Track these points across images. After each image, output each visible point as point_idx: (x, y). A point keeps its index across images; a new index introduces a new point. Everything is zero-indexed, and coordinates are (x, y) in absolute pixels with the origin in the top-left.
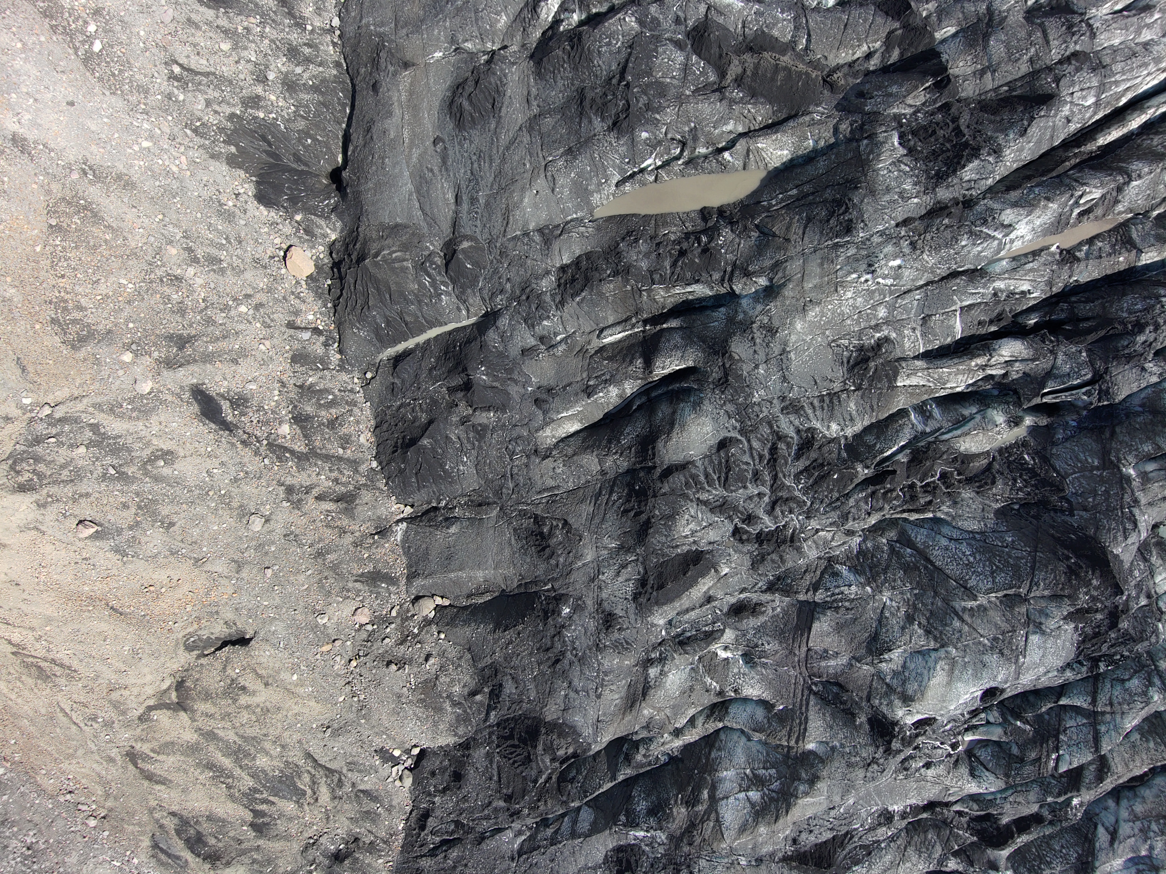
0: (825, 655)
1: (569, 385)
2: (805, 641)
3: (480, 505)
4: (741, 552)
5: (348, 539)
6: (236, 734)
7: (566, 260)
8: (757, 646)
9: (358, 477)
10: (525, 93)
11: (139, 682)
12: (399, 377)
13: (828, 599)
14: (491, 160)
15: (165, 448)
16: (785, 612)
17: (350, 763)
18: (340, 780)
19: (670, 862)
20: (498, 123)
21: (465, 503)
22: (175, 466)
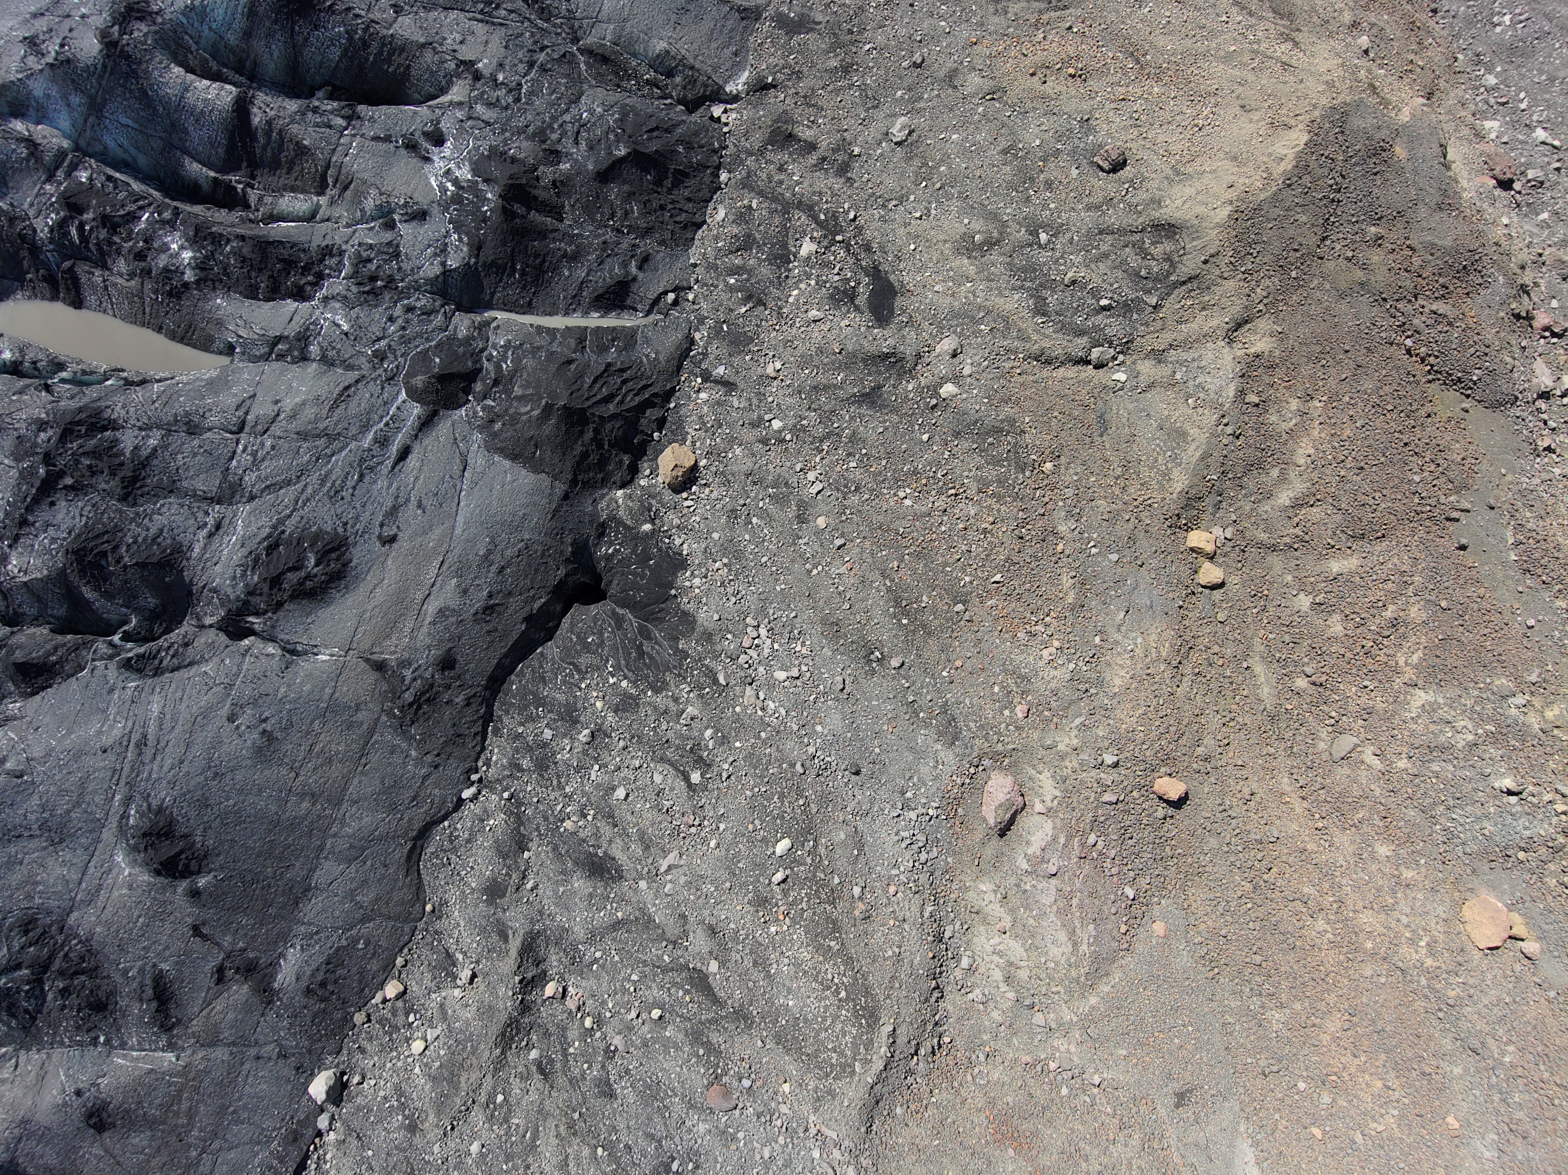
1: (376, 138)
3: (605, 59)
7: (291, 305)
9: (753, 166)
10: (217, 539)
12: (628, 273)
14: (323, 482)
15: (965, 259)
20: (281, 522)
21: (628, 80)
22: (964, 230)
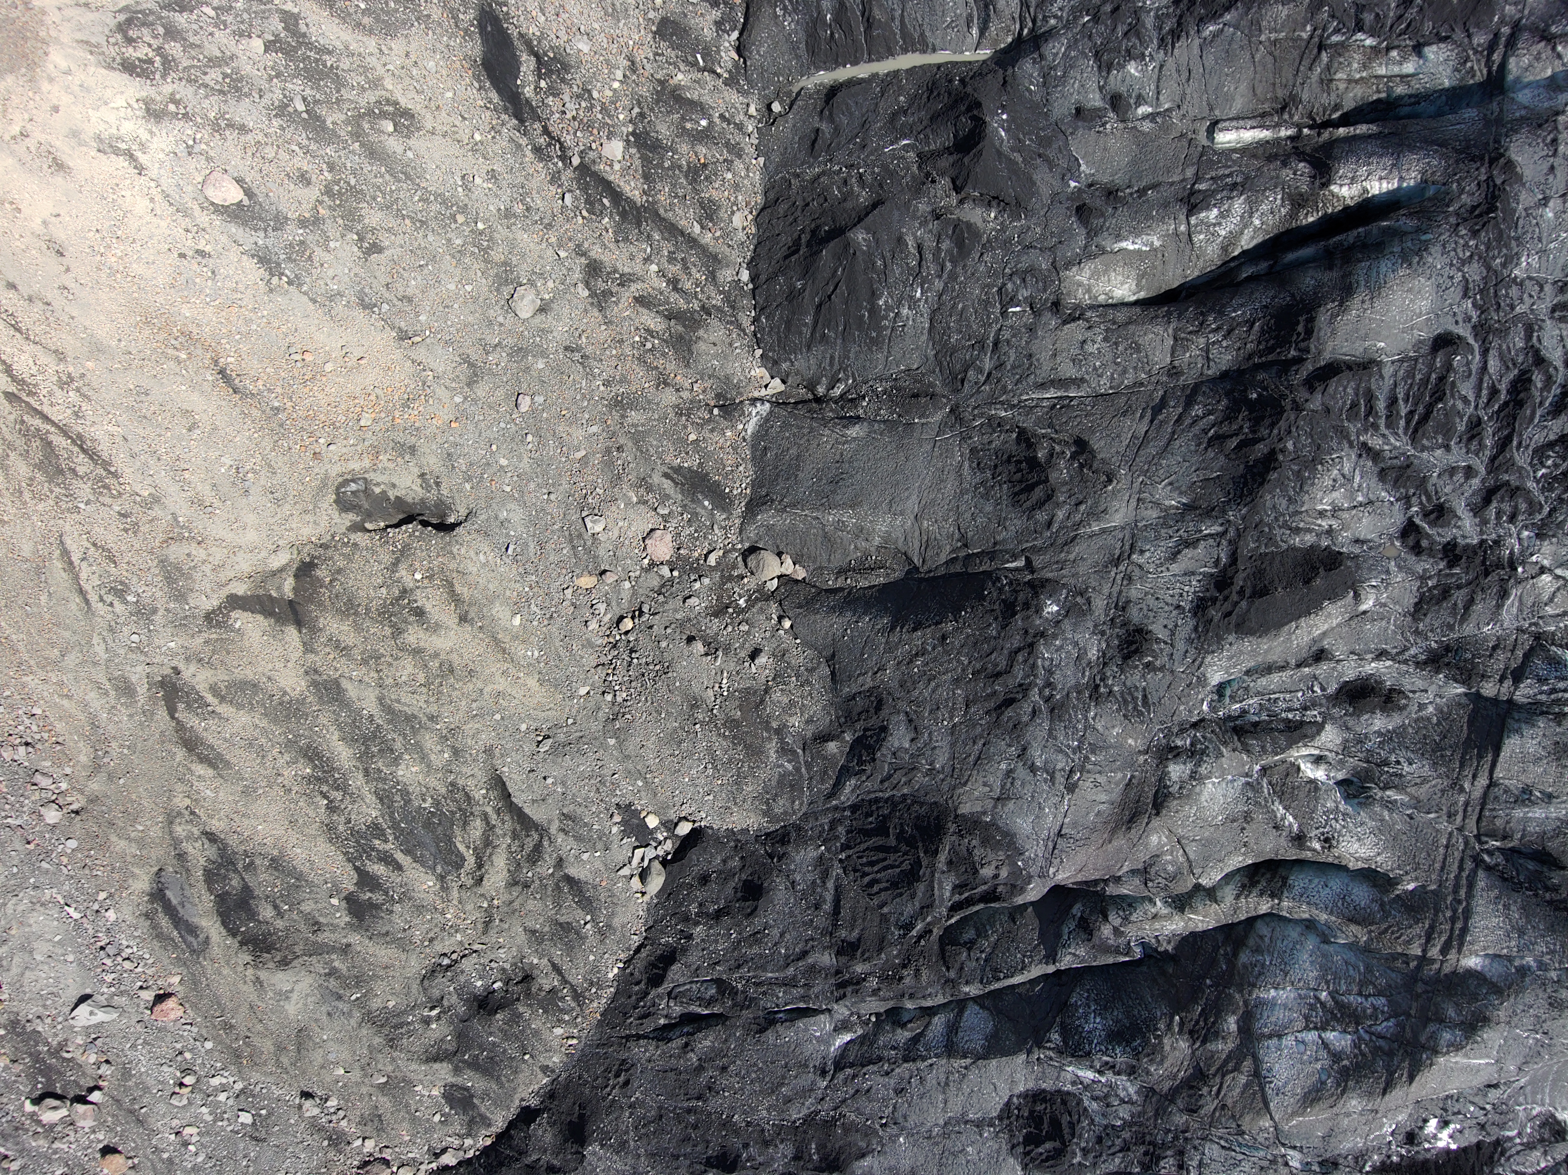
0: (1525, 797)
1: (1153, 187)
2: (1487, 767)
3: (916, 396)
4: (1410, 571)
5: (669, 397)
6: (381, 699)
8: (1386, 763)
9: (711, 290)
11: (229, 536)
13: (1543, 697)
15: (403, 102)
16: (1443, 715)
17: (566, 816)
18: (538, 848)
19: (1140, 1139)
21: (885, 392)
22: (412, 142)
